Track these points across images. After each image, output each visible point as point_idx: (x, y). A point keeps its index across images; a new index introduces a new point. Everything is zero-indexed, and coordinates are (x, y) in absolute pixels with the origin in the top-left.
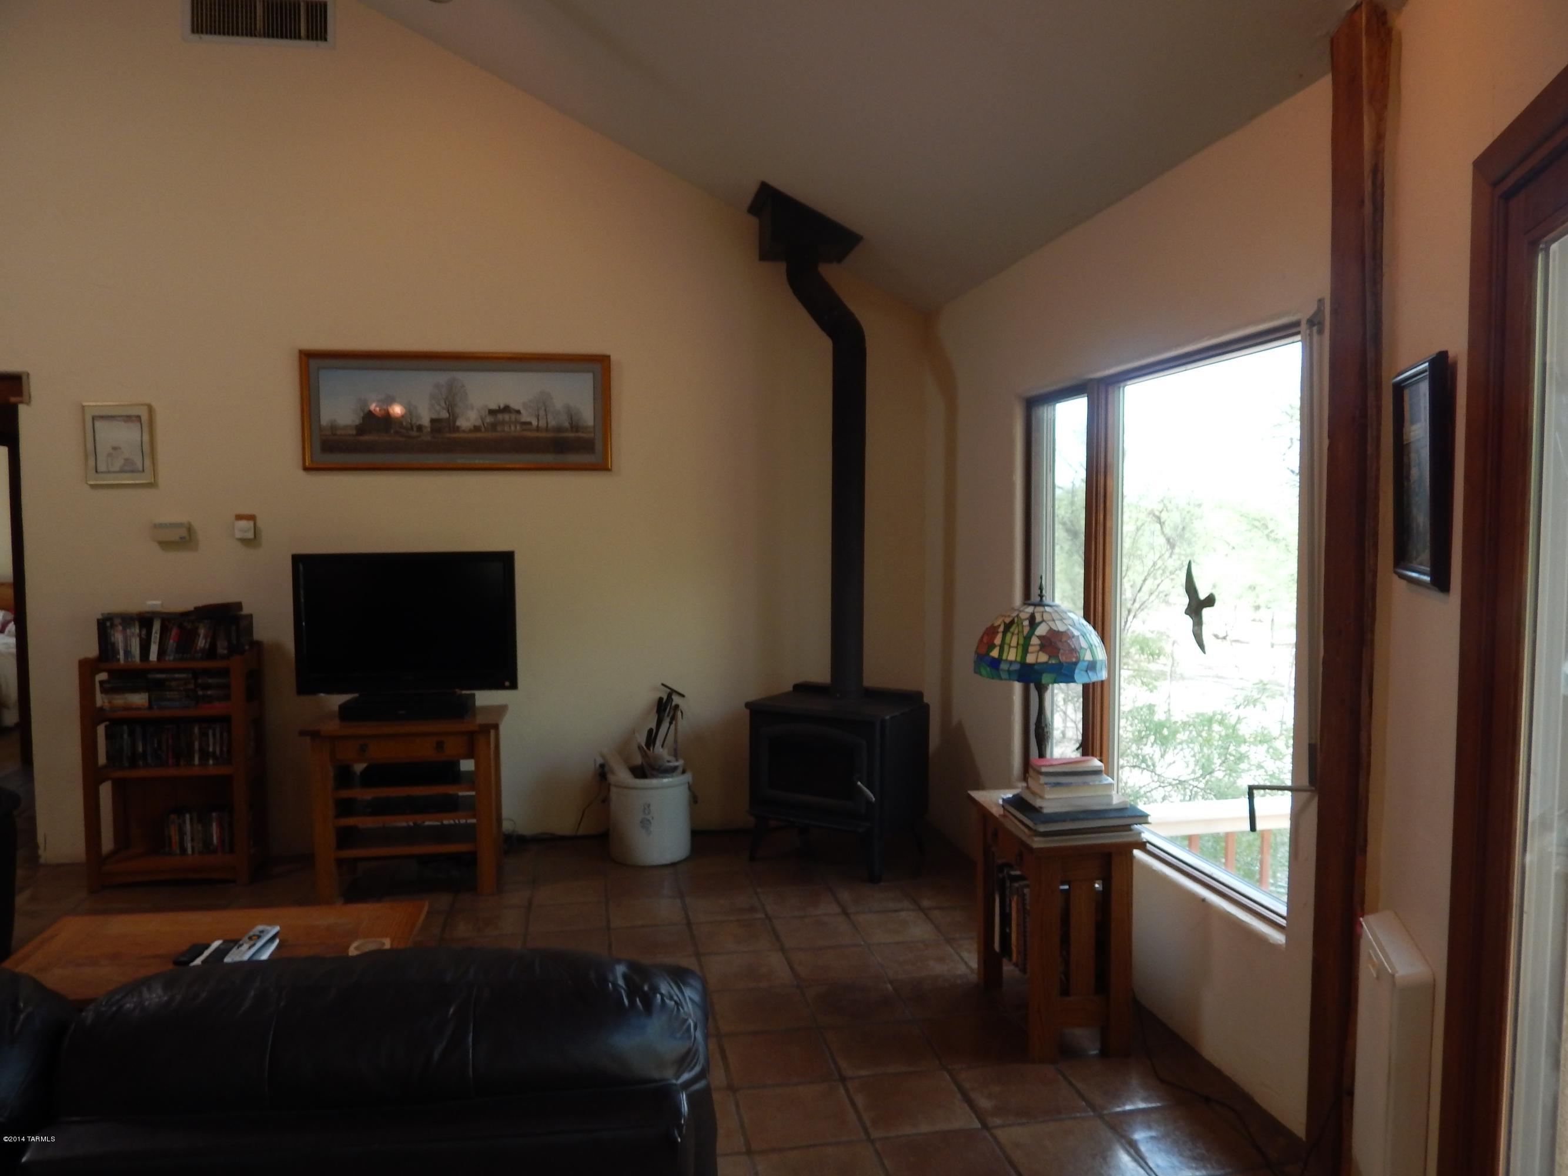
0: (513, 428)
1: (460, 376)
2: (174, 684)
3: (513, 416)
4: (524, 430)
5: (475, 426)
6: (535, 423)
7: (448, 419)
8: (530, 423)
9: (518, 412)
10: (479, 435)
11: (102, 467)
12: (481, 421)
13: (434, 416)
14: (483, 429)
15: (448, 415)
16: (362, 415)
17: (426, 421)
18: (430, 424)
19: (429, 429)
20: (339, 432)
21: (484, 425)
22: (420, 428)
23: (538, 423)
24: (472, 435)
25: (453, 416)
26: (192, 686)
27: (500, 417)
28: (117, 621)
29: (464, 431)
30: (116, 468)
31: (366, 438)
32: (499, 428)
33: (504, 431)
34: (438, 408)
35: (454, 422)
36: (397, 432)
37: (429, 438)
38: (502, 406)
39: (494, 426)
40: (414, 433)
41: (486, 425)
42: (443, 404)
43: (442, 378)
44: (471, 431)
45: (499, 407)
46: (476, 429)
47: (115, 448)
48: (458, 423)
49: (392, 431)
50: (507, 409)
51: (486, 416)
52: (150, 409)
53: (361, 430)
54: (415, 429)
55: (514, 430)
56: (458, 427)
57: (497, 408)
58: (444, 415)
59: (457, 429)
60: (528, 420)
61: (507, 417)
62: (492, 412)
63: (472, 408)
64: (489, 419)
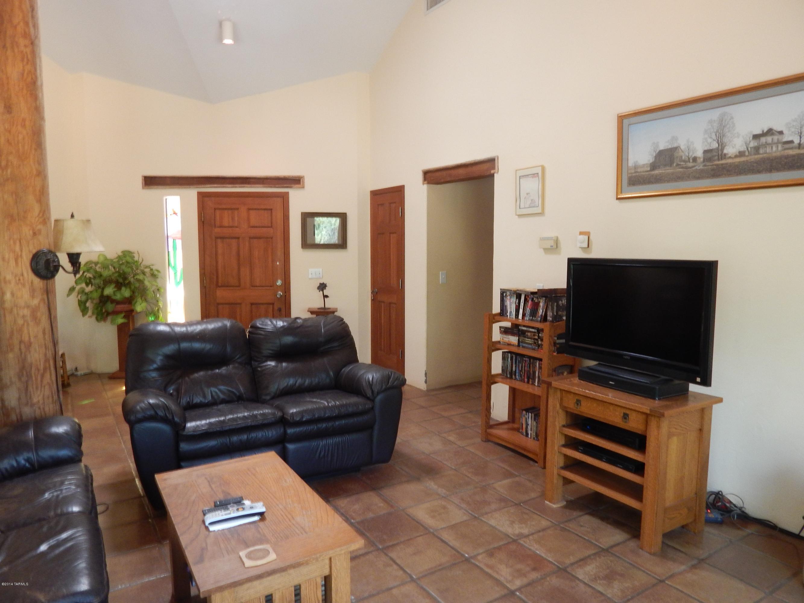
0: (774, 149)
1: (731, 110)
2: (529, 334)
3: (776, 138)
4: (785, 149)
5: (740, 152)
6: (796, 141)
7: (718, 149)
8: (792, 142)
9: (781, 133)
10: (742, 159)
11: (522, 206)
12: (746, 147)
13: (706, 149)
14: (747, 153)
15: (717, 145)
16: (654, 155)
17: (699, 154)
18: (702, 155)
19: (702, 160)
20: (639, 170)
21: (748, 149)
22: (695, 159)
23: (800, 141)
24: (738, 160)
25: (722, 145)
26: (536, 337)
27: (763, 140)
28: (508, 293)
29: (730, 157)
30: (527, 206)
31: (656, 172)
32: (761, 151)
33: (766, 153)
34: (709, 140)
35: (722, 150)
36: (678, 165)
37: (701, 167)
38: (765, 131)
39: (757, 149)
40: (690, 164)
41: (749, 149)
42: (714, 137)
43: (714, 115)
44: (736, 156)
45: (763, 131)
46: (741, 154)
47: (527, 194)
48: (725, 151)
49: (675, 165)
50: (770, 132)
51: (750, 142)
52: (543, 168)
53: (654, 166)
54: (691, 161)
55: (776, 151)
56: (725, 155)
57: (761, 132)
58: (715, 145)
59: (724, 156)
60: (790, 139)
61: (769, 139)
62: (756, 137)
63: (738, 137)
64: (753, 144)
